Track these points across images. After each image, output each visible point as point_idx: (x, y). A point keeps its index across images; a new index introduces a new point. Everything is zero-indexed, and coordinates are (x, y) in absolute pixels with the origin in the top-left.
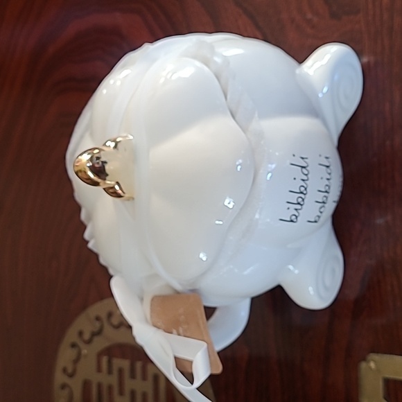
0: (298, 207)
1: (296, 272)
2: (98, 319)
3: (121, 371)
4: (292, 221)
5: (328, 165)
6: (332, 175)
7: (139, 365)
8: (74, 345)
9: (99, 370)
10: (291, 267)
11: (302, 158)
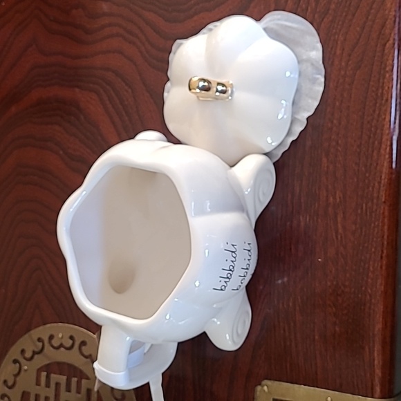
0: (227, 280)
1: (218, 323)
2: (40, 340)
3: (58, 384)
4: (222, 290)
5: (249, 249)
6: (252, 256)
7: (74, 380)
8: (15, 361)
9: (38, 383)
10: (215, 320)
11: (233, 245)
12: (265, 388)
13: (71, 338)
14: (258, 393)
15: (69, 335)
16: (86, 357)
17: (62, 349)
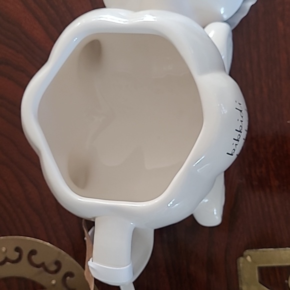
0: (237, 143)
4: (232, 154)
11: (240, 104)
12: (249, 258)
13: (18, 249)
14: (241, 265)
15: (14, 247)
16: (38, 266)
17: (8, 263)
